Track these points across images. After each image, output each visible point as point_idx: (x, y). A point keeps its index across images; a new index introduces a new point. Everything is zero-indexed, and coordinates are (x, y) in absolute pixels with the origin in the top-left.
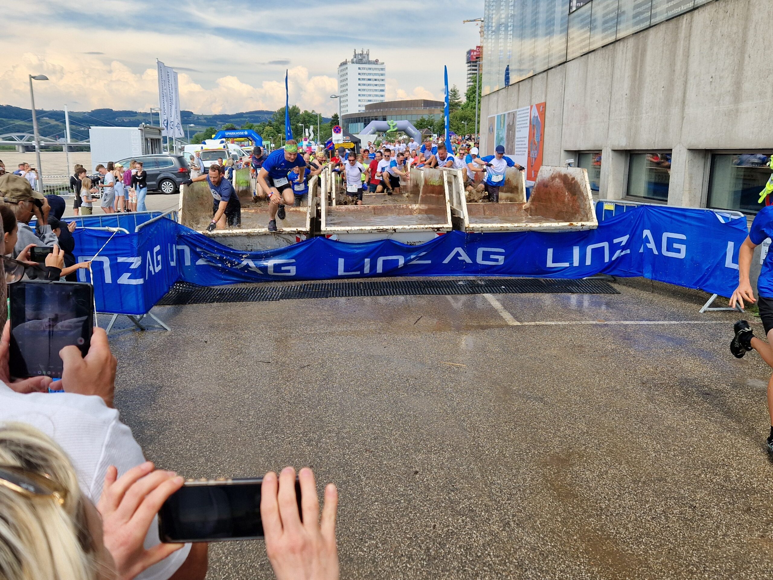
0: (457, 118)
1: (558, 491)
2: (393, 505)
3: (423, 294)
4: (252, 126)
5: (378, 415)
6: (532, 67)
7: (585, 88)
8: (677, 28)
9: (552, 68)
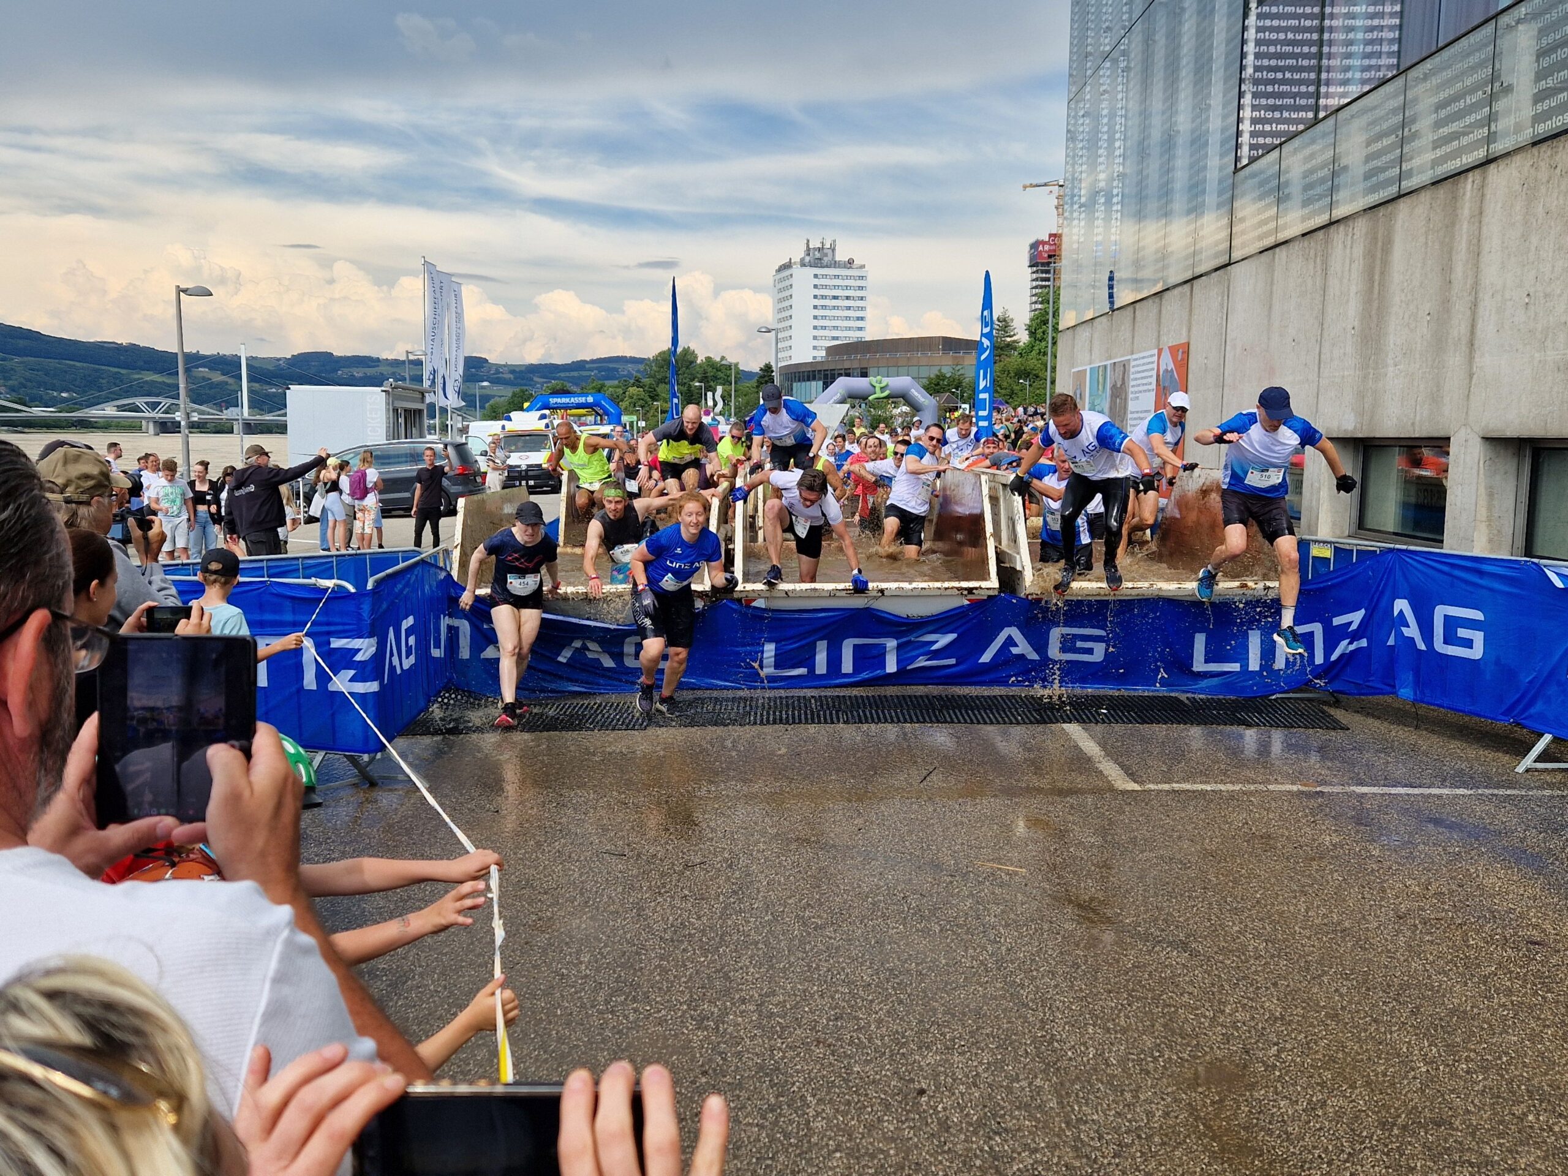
0: (1009, 373)
1: (1221, 1140)
2: (873, 1160)
3: (938, 722)
4: (602, 386)
5: (843, 969)
6: (1160, 275)
7: (1269, 316)
8: (1455, 198)
9: (1201, 276)
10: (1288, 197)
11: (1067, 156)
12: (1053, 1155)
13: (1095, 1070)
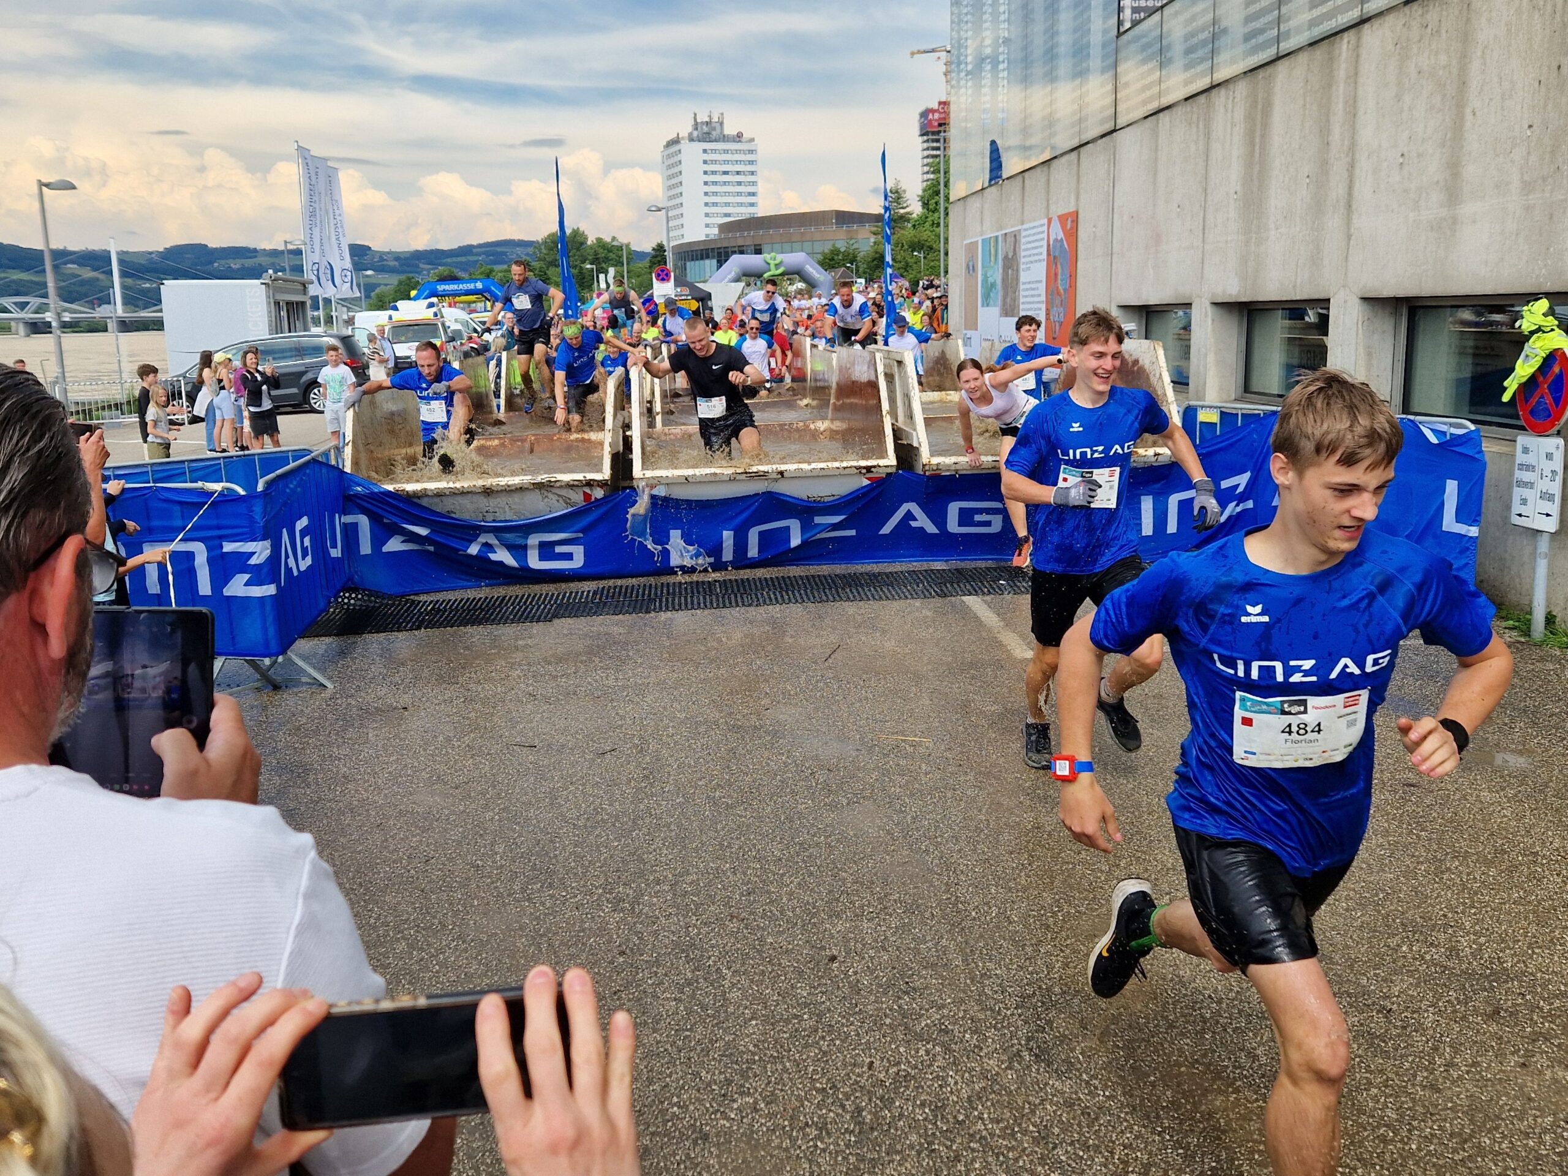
0: (903, 246)
2: (787, 1024)
3: (842, 600)
4: (492, 271)
5: (754, 845)
6: (1049, 142)
7: (1154, 183)
8: (1331, 59)
9: (1087, 143)
10: (1170, 61)
11: (952, 22)
12: (959, 1010)
13: (998, 927)
